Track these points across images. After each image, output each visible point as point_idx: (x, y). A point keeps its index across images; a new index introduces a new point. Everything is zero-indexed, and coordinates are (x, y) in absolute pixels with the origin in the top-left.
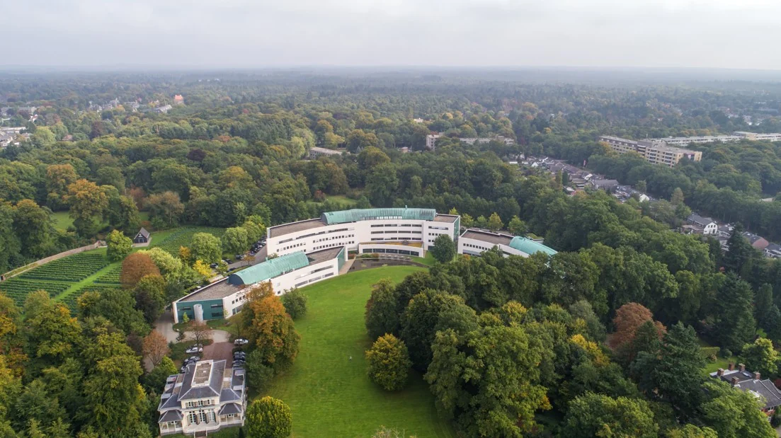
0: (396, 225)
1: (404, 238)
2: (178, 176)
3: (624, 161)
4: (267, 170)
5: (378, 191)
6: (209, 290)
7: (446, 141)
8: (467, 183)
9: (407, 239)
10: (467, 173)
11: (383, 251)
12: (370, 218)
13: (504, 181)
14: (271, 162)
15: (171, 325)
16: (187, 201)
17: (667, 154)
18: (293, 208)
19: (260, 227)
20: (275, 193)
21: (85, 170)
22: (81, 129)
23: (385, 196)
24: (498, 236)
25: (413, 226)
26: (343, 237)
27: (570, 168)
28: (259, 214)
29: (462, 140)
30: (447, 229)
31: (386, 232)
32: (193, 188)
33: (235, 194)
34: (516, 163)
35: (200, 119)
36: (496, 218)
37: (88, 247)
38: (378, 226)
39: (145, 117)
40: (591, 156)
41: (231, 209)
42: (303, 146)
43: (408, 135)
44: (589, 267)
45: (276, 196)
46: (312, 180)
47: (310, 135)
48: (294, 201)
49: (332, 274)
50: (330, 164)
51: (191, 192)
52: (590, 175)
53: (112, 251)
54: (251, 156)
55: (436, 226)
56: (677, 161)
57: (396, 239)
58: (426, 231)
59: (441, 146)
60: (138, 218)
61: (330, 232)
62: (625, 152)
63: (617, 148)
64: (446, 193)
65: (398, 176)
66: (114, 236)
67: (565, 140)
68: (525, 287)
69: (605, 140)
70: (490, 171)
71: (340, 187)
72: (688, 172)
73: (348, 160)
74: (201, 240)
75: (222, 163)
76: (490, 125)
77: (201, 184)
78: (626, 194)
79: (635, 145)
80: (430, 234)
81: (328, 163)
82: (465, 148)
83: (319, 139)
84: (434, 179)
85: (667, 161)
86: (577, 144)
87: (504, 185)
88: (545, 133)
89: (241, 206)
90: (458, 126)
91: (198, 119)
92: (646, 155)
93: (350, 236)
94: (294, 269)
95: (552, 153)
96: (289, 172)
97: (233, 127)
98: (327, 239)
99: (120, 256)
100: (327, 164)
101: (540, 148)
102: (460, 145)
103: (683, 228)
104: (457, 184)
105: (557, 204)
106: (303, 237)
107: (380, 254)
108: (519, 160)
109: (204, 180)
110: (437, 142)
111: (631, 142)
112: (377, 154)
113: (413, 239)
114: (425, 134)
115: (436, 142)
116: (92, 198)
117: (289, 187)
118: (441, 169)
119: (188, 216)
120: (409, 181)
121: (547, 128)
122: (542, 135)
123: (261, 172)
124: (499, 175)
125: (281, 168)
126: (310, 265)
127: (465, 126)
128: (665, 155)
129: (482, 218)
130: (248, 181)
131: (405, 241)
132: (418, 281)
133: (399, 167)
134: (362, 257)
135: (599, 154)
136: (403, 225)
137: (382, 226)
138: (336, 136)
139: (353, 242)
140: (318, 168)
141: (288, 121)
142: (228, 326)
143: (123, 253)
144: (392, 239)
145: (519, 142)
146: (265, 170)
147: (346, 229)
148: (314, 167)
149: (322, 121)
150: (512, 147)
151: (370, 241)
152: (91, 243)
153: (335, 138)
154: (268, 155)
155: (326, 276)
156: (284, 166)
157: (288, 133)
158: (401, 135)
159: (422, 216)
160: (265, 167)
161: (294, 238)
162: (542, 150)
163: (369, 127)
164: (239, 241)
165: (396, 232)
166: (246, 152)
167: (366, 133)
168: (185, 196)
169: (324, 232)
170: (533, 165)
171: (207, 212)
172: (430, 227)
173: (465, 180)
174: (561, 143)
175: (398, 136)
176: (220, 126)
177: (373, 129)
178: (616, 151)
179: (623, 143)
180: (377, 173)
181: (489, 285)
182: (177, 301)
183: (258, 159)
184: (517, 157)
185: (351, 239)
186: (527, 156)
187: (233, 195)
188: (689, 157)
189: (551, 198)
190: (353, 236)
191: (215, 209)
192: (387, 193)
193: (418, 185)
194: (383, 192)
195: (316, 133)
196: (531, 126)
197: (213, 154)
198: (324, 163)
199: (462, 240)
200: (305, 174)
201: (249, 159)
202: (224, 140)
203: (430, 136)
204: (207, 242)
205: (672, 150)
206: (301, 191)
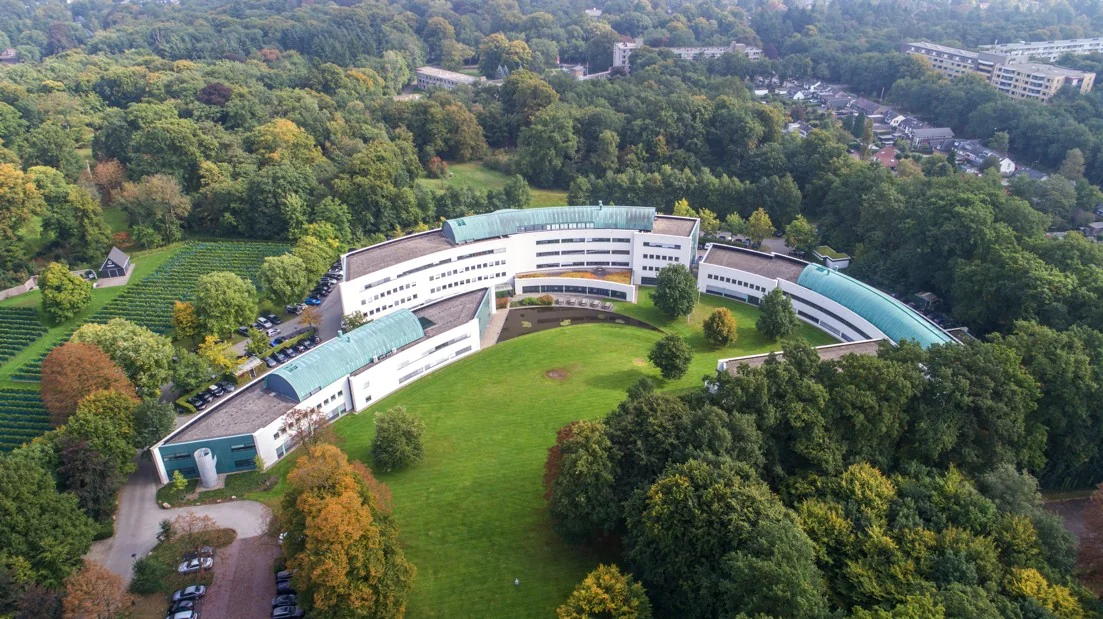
0: (583, 240)
1: (596, 263)
2: (176, 142)
3: (963, 94)
4: (342, 122)
5: (543, 159)
6: (229, 409)
7: (649, 55)
8: (698, 142)
9: (603, 263)
10: (698, 124)
11: (559, 289)
12: (534, 228)
13: (766, 138)
14: (350, 104)
15: (153, 490)
16: (197, 189)
17: (1035, 78)
18: (390, 200)
19: (330, 246)
20: (355, 173)
21: (20, 125)
22: (30, 38)
23: (554, 168)
24: (771, 258)
25: (615, 240)
26: (485, 265)
27: (864, 102)
28: (328, 220)
29: (675, 51)
30: (678, 247)
31: (564, 253)
32: (207, 165)
33: (283, 177)
34: (766, 92)
35: (229, 18)
36: (762, 217)
37: (14, 291)
38: (549, 242)
39: (142, 13)
40: (899, 81)
41: (277, 206)
42: (404, 67)
43: (581, 43)
44: (1019, 383)
45: (359, 179)
46: (422, 138)
47: (415, 45)
48: (391, 188)
49: (469, 348)
50: (454, 108)
51: (202, 172)
52: (901, 118)
53: (52, 305)
54: (314, 93)
55: (658, 242)
56: (1053, 91)
57: (582, 264)
58: (638, 250)
59: (643, 66)
60: (103, 228)
61: (460, 258)
62: (960, 75)
63: (939, 64)
64: (667, 168)
65: (576, 131)
66: (50, 276)
67: (845, 50)
68: (884, 430)
69: (918, 49)
70: (741, 120)
71: (472, 148)
72: (1080, 114)
73: (484, 95)
74: (213, 290)
75: (259, 110)
76: (714, 22)
77: (222, 154)
78: (972, 156)
79: (974, 61)
80: (645, 256)
81: (450, 104)
82: (683, 68)
83: (432, 49)
84: (640, 135)
85: (1033, 91)
86: (870, 58)
87: (765, 148)
88: (807, 34)
89: (294, 201)
90: (662, 24)
91: (226, 18)
92: (994, 78)
93: (497, 263)
94: (394, 350)
95: (826, 73)
96: (381, 125)
97: (285, 33)
98: (455, 272)
99: (70, 314)
100: (448, 107)
101: (806, 66)
102: (675, 62)
103: (1092, 229)
104: (681, 145)
105: (882, 196)
106: (411, 272)
107: (554, 296)
108: (771, 87)
109: (225, 147)
110: (634, 56)
111: (964, 53)
112: (536, 87)
113: (614, 264)
114: (611, 42)
115: (630, 57)
116: (8, 195)
117: (381, 159)
118: (651, 116)
119: (201, 219)
120: (596, 138)
121: (811, 27)
122: (806, 40)
123: (332, 125)
124: (759, 128)
125: (368, 115)
126: (427, 336)
127: (675, 24)
128: (1031, 80)
129: (734, 218)
130: (306, 146)
131: (600, 270)
132: (661, 426)
133: (577, 113)
134: (521, 303)
135: (912, 78)
136: (595, 240)
137: (557, 241)
138: (460, 46)
139: (504, 274)
140: (432, 115)
141: (379, 21)
142: (267, 490)
143: (73, 306)
144: (575, 264)
145: (767, 52)
146: (338, 124)
147: (491, 252)
148: (425, 112)
149: (435, 19)
150: (760, 64)
151: (535, 269)
152: (19, 281)
153: (460, 50)
154: (345, 87)
155: (458, 353)
156: (373, 112)
157: (380, 43)
158: (568, 42)
159: (632, 223)
160: (338, 115)
161: (393, 276)
162: (809, 69)
163: (514, 27)
164: (288, 283)
165: (582, 252)
166: (304, 84)
167: (510, 40)
168: (192, 180)
169: (449, 260)
170: (795, 98)
171: (234, 212)
172: (646, 244)
173: (694, 136)
174: (839, 55)
175: (565, 44)
176: (262, 29)
177: (522, 31)
178: (942, 71)
179: (951, 56)
180: (540, 127)
181: (808, 427)
182: (160, 444)
183: (327, 98)
184: (767, 81)
185: (500, 269)
186: (783, 78)
187: (279, 178)
188: (1075, 83)
189: (869, 183)
190: (504, 263)
191: (247, 206)
192: (558, 162)
193: (613, 149)
194: (550, 161)
195: (425, 41)
196: (784, 22)
197: (244, 90)
198: (443, 105)
199: (705, 269)
200: (409, 127)
201: (310, 99)
202: (269, 57)
203: (620, 45)
204: (225, 293)
205: (1043, 70)
206: (405, 162)
